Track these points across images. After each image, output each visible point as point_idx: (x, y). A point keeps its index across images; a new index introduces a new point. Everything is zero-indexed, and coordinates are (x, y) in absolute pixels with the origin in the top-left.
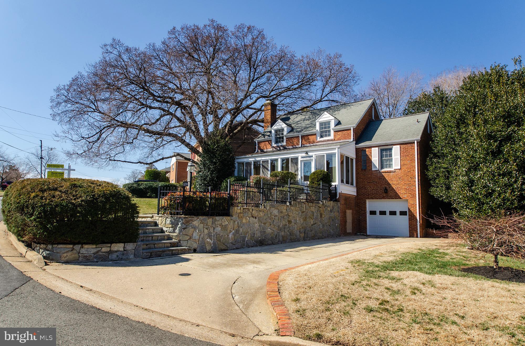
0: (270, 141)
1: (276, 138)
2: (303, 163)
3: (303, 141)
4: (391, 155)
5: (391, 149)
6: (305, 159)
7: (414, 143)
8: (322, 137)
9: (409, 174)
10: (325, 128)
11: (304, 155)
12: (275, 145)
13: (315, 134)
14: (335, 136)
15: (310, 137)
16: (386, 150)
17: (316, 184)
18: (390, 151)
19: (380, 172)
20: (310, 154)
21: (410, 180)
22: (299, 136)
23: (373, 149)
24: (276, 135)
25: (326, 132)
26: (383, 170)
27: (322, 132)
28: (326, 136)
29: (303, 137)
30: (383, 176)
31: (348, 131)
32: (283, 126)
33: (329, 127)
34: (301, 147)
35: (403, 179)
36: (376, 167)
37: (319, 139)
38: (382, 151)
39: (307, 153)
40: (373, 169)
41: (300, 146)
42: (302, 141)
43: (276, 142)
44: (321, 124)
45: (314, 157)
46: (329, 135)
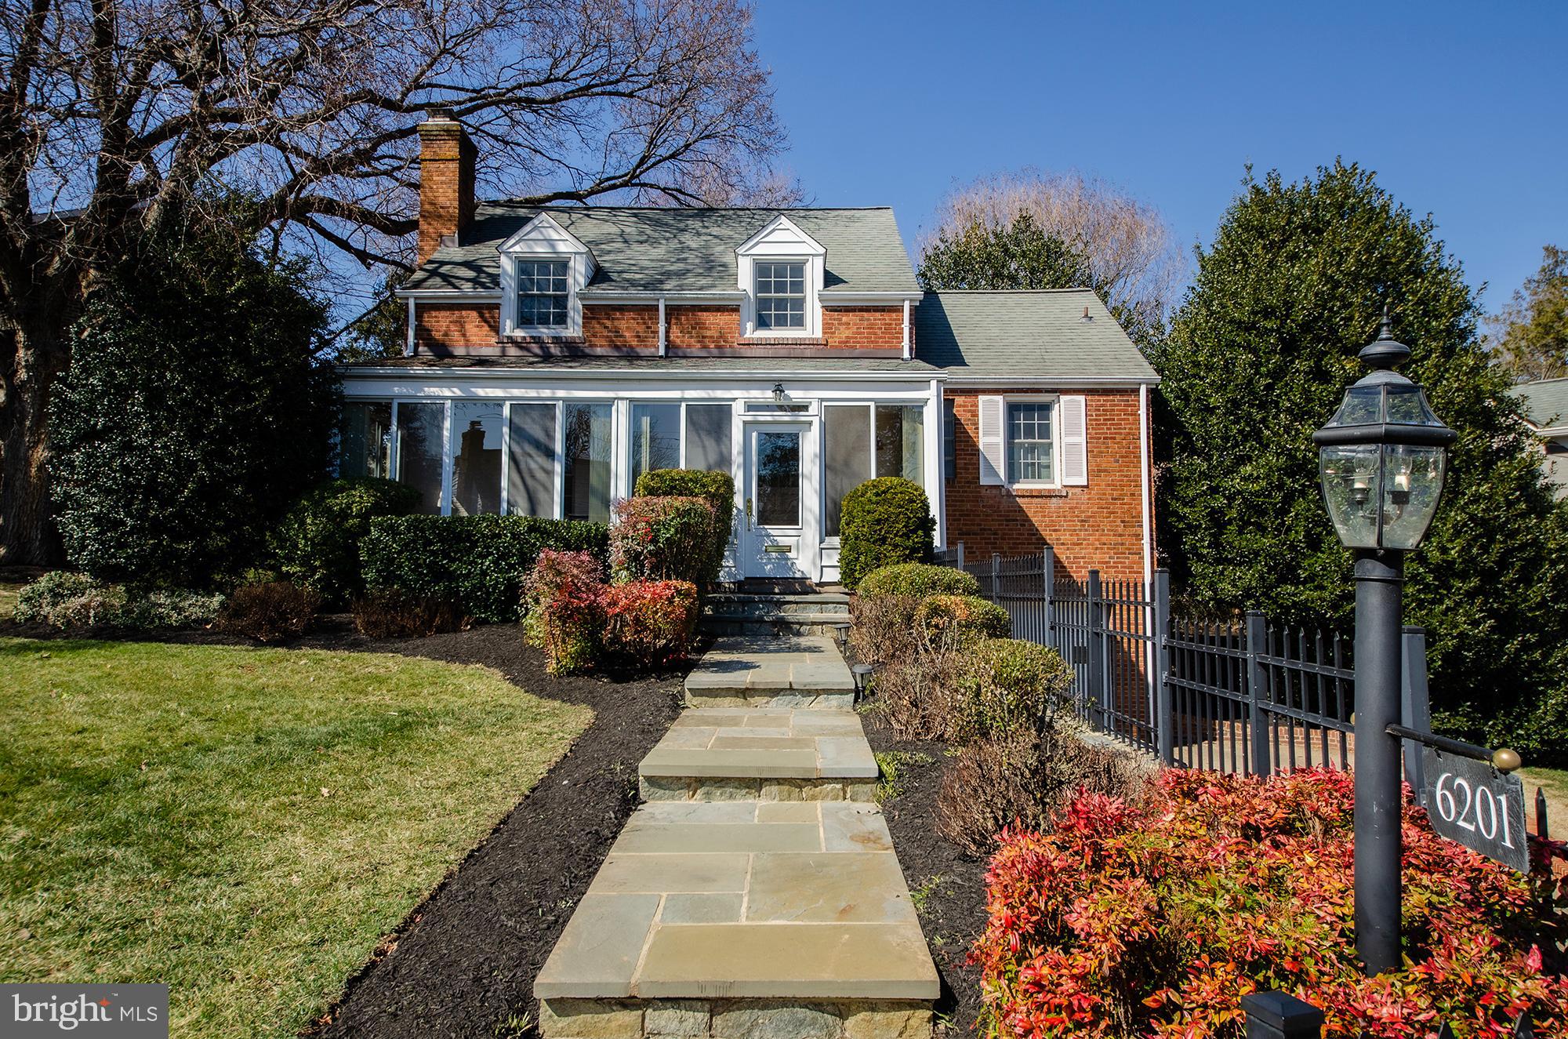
0: (488, 313)
1: (524, 300)
2: (754, 434)
3: (674, 329)
4: (1045, 431)
5: (1045, 408)
6: (765, 416)
7: (1136, 391)
8: (762, 323)
9: (1117, 507)
10: (781, 287)
11: (768, 395)
12: (519, 333)
13: (736, 309)
14: (827, 327)
15: (709, 318)
16: (1029, 408)
17: (896, 546)
18: (1045, 412)
19: (1009, 494)
20: (795, 395)
21: (1120, 530)
22: (656, 308)
23: (982, 399)
24: (521, 286)
25: (781, 304)
26: (1016, 486)
27: (763, 304)
28: (781, 322)
29: (673, 312)
30: (1021, 510)
31: (887, 316)
32: (562, 248)
33: (798, 286)
34: (667, 356)
35: (1096, 528)
36: (993, 472)
37: (751, 332)
38: (1012, 410)
39: (779, 389)
40: (984, 481)
41: (662, 352)
42: (667, 332)
43: (524, 321)
44: (762, 269)
45: (814, 409)
46: (799, 322)
